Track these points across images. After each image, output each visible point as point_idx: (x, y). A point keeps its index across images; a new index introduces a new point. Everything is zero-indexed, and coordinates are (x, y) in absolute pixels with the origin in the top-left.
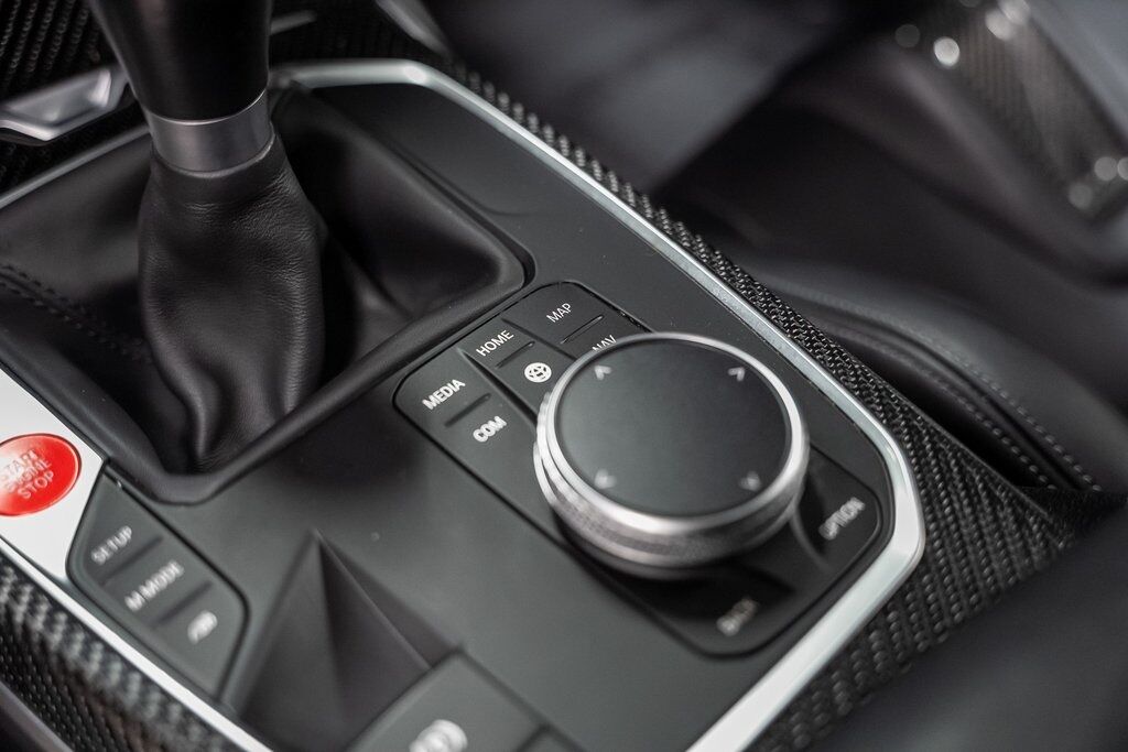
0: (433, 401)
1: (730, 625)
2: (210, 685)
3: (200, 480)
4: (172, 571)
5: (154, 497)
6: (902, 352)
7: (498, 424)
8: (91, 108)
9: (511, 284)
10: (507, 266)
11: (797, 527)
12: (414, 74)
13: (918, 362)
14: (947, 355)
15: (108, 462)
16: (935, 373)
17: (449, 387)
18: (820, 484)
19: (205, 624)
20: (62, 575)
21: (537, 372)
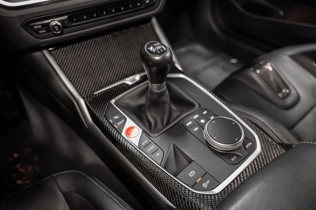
0: (188, 125)
1: (233, 159)
2: (160, 163)
3: (156, 134)
4: (153, 147)
5: (149, 136)
6: (254, 120)
7: (197, 128)
8: (136, 80)
9: (197, 108)
10: (197, 105)
11: (242, 146)
12: (182, 76)
13: (257, 121)
14: (262, 121)
15: (143, 131)
16: (260, 123)
17: (190, 123)
18: (245, 140)
19: (158, 154)
20: (138, 146)
21: (203, 121)
